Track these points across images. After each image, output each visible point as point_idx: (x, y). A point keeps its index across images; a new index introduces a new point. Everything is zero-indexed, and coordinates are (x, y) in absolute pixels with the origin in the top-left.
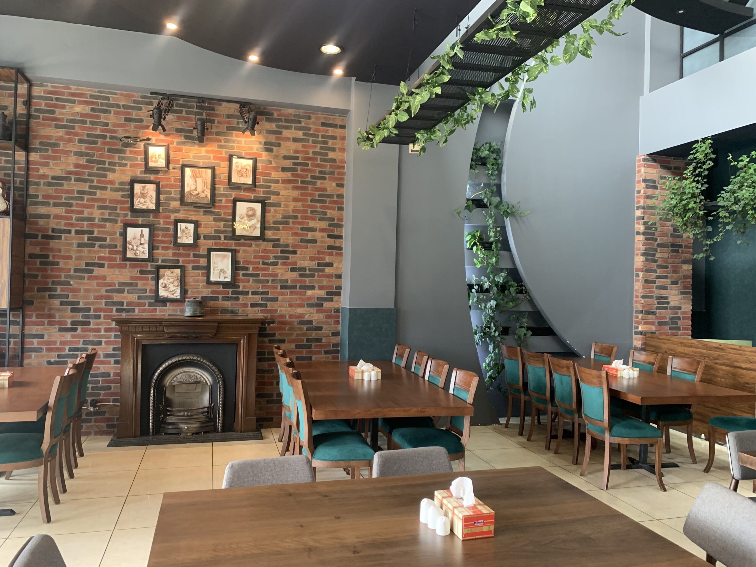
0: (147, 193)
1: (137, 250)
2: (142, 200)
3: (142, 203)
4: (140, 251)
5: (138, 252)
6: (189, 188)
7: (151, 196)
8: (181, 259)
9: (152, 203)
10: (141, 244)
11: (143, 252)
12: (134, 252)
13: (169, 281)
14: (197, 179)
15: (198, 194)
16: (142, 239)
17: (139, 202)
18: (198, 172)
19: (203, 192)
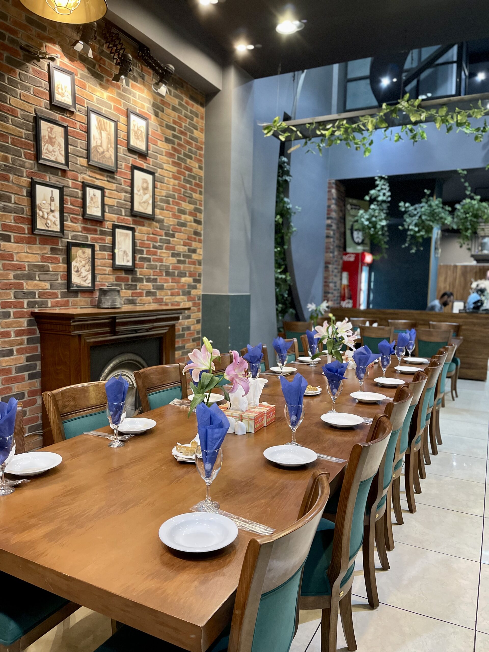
0: (55, 138)
1: (47, 219)
2: (51, 148)
3: (50, 152)
4: (51, 221)
5: (49, 222)
6: (95, 142)
7: (59, 145)
8: (90, 236)
9: (60, 154)
10: (52, 211)
11: (54, 223)
12: (45, 221)
13: (81, 264)
14: (102, 132)
15: (103, 152)
16: (53, 203)
17: (47, 149)
18: (102, 121)
19: (108, 151)
